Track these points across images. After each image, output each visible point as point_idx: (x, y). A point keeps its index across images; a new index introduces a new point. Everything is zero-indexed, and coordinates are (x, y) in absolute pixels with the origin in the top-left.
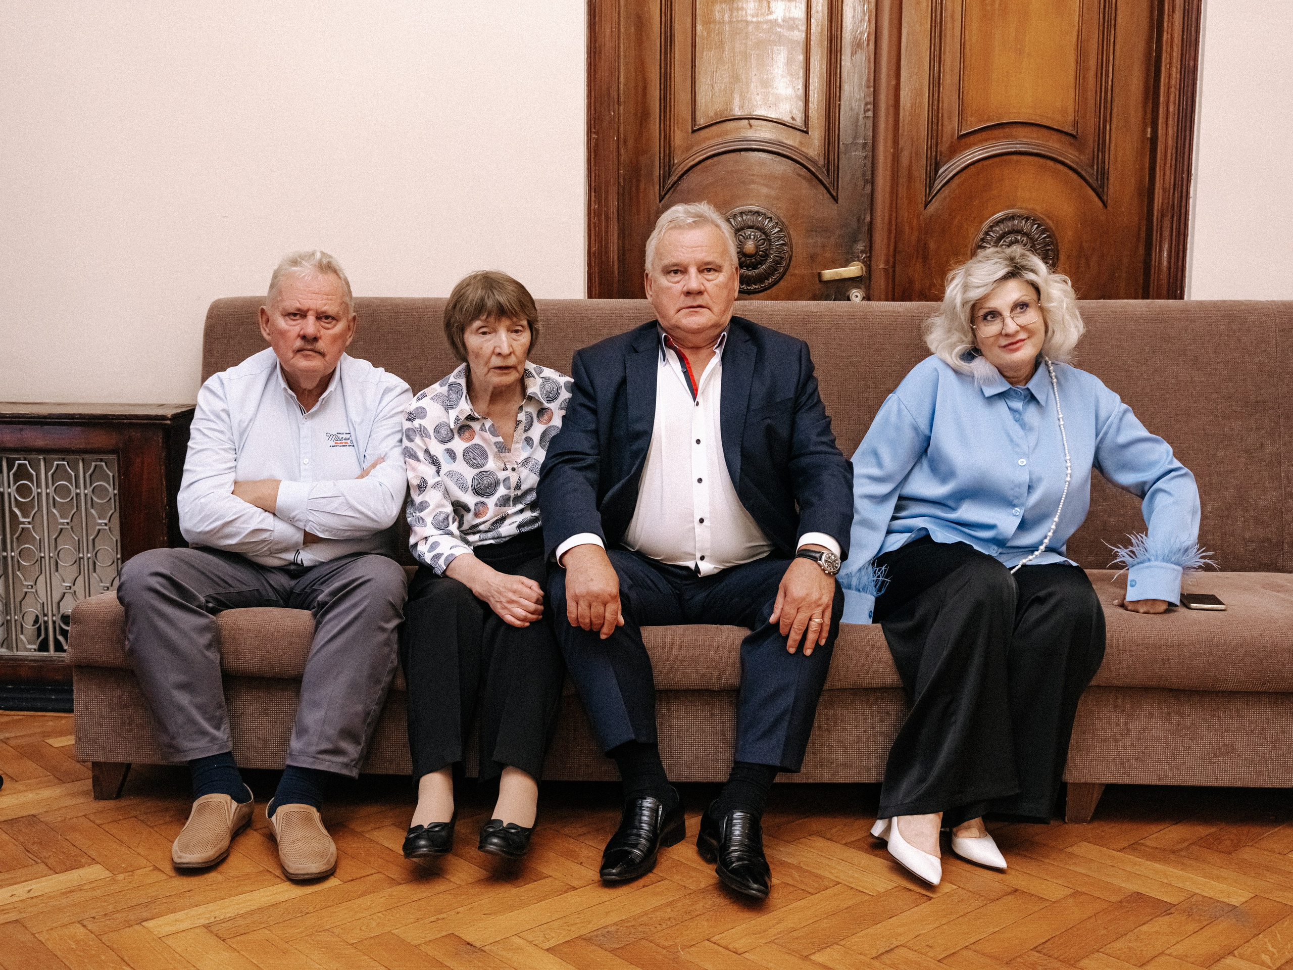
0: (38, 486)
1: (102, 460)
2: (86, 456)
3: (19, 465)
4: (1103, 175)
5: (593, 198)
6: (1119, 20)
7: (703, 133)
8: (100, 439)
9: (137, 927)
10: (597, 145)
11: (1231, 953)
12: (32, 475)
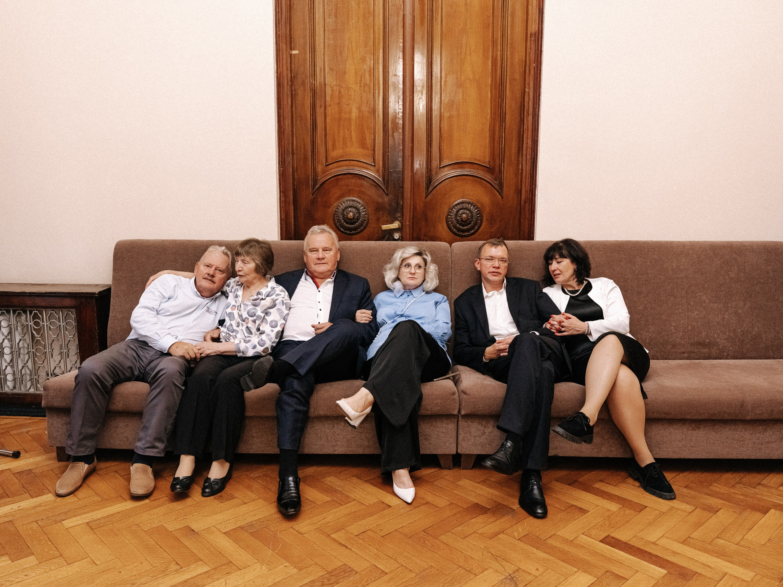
0: (43, 322)
1: (70, 311)
2: (63, 309)
3: (34, 313)
4: (501, 185)
5: (282, 196)
6: (507, 118)
7: (331, 166)
8: (68, 302)
9: (59, 524)
10: (283, 173)
11: (503, 532)
12: (40, 317)
